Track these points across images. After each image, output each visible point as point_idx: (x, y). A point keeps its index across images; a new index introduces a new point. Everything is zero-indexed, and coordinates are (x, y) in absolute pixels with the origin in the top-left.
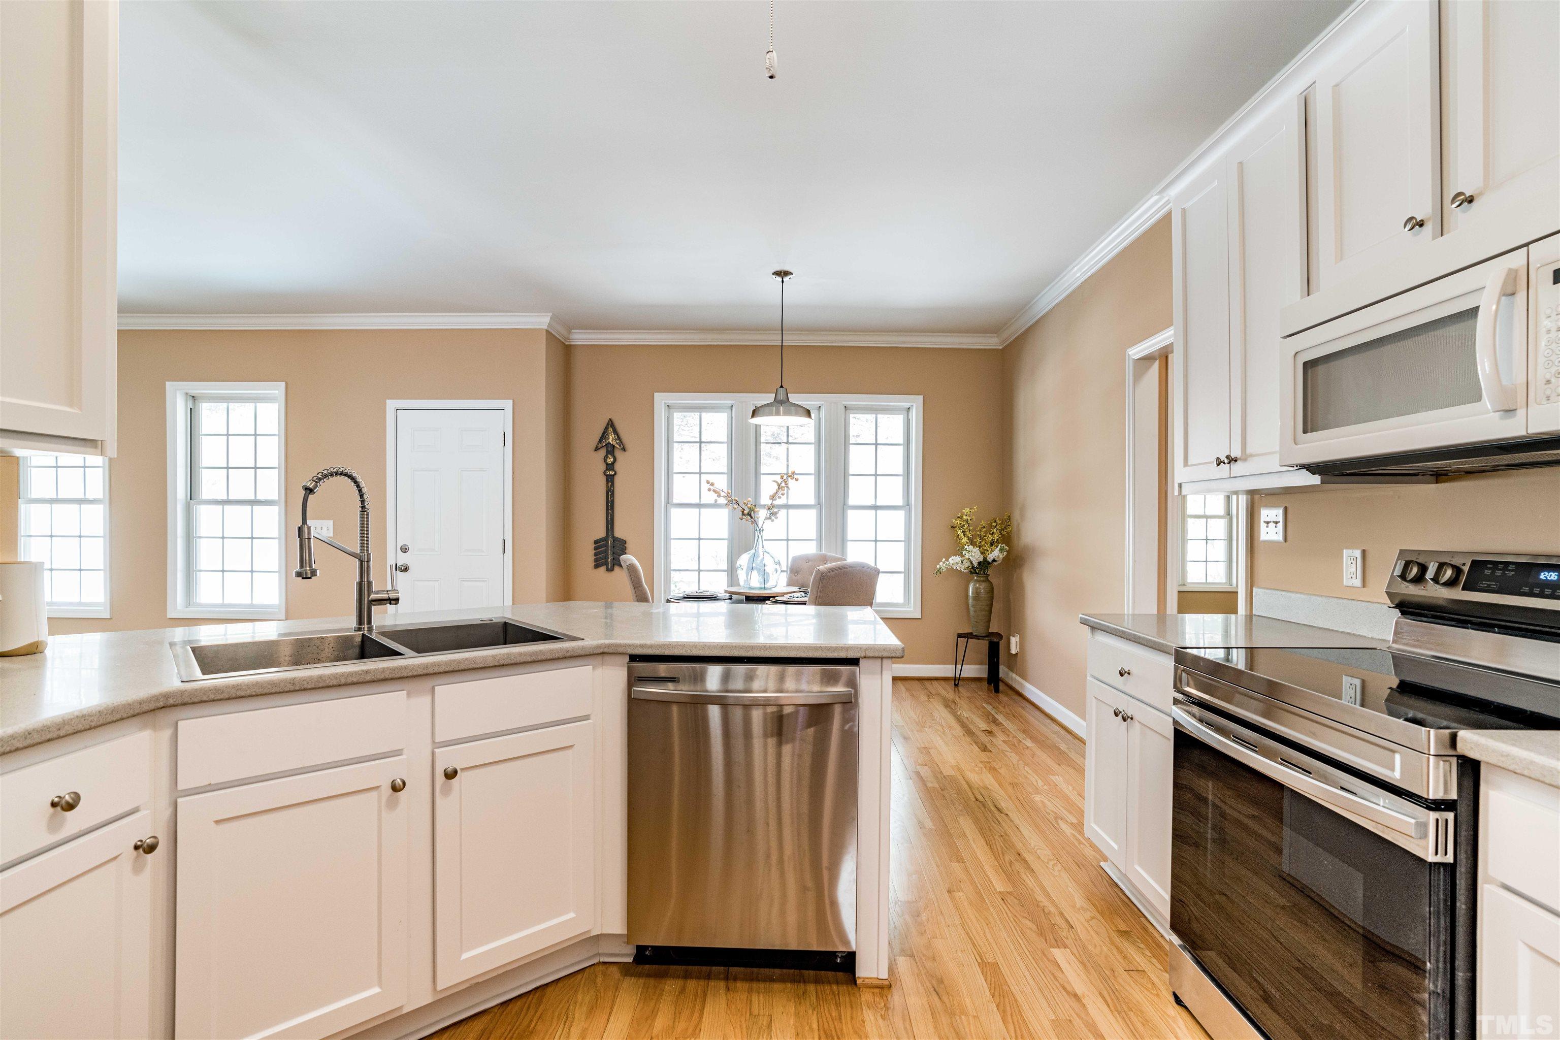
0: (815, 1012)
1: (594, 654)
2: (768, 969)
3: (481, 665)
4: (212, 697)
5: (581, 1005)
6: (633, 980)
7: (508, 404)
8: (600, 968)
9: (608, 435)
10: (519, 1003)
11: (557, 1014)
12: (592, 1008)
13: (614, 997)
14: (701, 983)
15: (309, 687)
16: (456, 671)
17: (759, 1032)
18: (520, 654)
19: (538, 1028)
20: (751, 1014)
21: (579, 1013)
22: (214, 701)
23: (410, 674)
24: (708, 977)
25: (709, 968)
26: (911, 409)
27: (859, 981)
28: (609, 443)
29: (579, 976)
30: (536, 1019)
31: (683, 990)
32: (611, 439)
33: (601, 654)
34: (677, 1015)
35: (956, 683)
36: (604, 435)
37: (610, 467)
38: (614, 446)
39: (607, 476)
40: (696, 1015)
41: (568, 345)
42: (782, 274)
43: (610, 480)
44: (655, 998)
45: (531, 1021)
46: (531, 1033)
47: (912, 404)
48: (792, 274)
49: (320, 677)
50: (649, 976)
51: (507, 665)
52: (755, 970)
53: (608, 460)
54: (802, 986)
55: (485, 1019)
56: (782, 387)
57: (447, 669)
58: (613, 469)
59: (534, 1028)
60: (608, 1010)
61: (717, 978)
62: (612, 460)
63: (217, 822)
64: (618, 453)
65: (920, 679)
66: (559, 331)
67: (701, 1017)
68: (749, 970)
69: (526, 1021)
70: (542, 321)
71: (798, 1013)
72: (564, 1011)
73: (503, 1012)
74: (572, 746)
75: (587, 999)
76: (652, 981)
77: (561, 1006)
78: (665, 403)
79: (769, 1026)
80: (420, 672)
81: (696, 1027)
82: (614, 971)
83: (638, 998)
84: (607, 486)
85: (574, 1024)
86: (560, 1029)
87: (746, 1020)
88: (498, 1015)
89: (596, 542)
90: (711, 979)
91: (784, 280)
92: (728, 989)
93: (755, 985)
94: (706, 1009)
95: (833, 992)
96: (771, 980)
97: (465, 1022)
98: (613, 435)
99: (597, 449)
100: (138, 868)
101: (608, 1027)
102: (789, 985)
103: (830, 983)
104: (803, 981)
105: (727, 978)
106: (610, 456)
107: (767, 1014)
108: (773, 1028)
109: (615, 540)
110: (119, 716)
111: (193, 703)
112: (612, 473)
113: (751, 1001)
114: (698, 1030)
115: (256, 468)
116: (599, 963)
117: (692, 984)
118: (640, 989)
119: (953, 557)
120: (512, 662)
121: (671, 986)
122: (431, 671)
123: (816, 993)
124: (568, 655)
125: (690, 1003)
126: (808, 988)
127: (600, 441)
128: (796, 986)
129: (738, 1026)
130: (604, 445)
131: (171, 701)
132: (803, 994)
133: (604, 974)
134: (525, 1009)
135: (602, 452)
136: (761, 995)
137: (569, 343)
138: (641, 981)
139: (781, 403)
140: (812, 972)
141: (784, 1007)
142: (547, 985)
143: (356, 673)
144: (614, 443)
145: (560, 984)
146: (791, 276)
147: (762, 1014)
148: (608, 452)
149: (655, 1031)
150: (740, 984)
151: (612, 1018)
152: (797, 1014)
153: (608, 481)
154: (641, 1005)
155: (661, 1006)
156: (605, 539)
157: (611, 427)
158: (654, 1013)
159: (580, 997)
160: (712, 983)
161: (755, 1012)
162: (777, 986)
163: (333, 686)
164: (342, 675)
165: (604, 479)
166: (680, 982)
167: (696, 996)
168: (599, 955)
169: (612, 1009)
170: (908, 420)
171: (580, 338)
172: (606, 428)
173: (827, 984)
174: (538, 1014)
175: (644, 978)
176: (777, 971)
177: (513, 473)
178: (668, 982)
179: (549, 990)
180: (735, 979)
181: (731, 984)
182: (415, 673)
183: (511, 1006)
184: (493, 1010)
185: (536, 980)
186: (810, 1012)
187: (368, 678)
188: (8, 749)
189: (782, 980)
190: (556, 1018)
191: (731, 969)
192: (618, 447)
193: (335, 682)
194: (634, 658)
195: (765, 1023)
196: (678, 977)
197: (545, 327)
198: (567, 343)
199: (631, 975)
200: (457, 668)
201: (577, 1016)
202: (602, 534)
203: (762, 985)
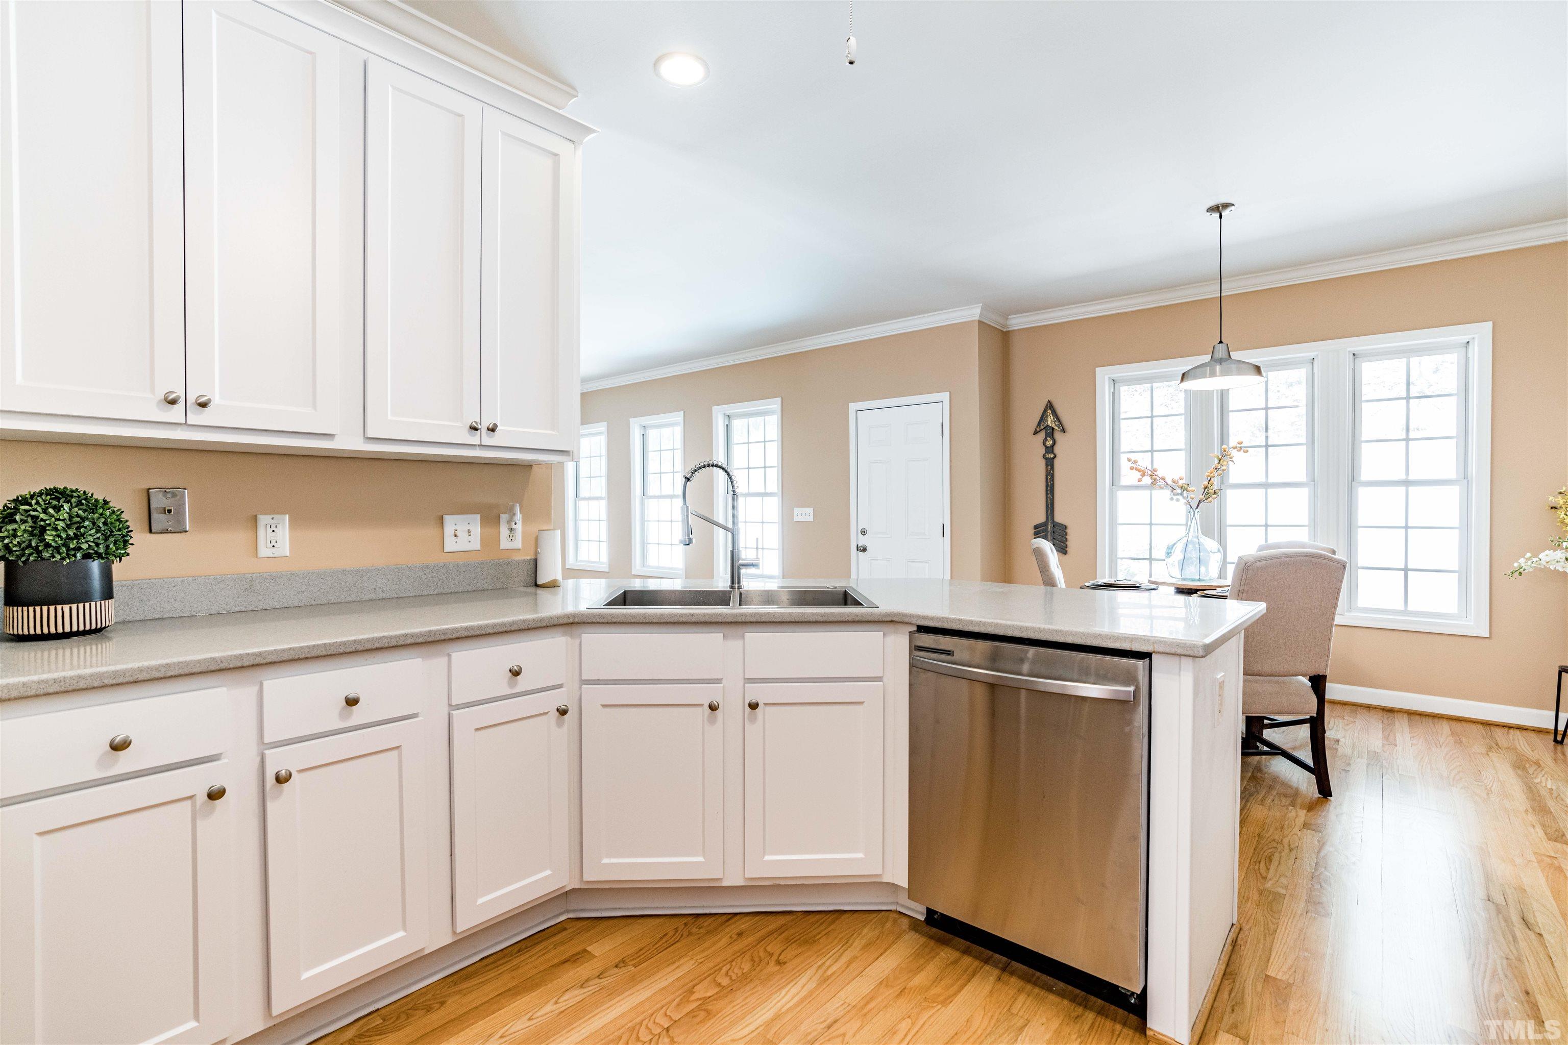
0: (1079, 1040)
1: (882, 622)
2: (1052, 979)
3: (780, 620)
4: (598, 620)
5: (862, 938)
6: (916, 936)
7: (945, 396)
8: (895, 916)
9: (1047, 417)
10: (818, 917)
11: (840, 936)
12: (870, 944)
13: (893, 943)
14: (977, 963)
15: (655, 621)
16: (759, 622)
17: (1008, 1029)
18: (813, 614)
19: (822, 940)
20: (1009, 1010)
21: (858, 943)
22: (599, 623)
23: (723, 620)
24: (986, 961)
25: (992, 953)
26: (1470, 343)
27: (1148, 1033)
28: (1048, 425)
29: (874, 915)
30: (824, 933)
31: (955, 962)
32: (1050, 421)
33: (890, 622)
34: (937, 980)
35: (1559, 738)
36: (1043, 418)
37: (1050, 449)
38: (1053, 429)
39: (1046, 459)
40: (956, 987)
41: (1006, 332)
42: (1218, 209)
43: (1050, 463)
44: (927, 958)
45: (819, 933)
46: (815, 942)
47: (1473, 336)
48: (1233, 205)
49: (662, 615)
50: (931, 937)
51: (802, 622)
52: (1038, 974)
53: (1047, 443)
54: (1080, 1010)
55: (788, 918)
56: (1221, 342)
57: (752, 620)
58: (1053, 452)
59: (818, 939)
60: (882, 951)
61: (995, 966)
62: (1051, 442)
63: (604, 706)
64: (1058, 435)
65: (1487, 724)
66: (993, 320)
67: (959, 990)
68: (1031, 971)
69: (817, 931)
70: (973, 313)
71: (1060, 1032)
72: (846, 937)
73: (804, 918)
74: (862, 703)
75: (870, 935)
76: (932, 943)
77: (847, 932)
78: (1109, 378)
79: (1021, 1029)
80: (730, 620)
81: (949, 997)
82: (905, 922)
83: (912, 952)
84: (1047, 470)
85: (849, 949)
86: (837, 949)
87: (1000, 1013)
88: (799, 918)
89: (1036, 527)
90: (988, 964)
91: (1223, 214)
92: (999, 979)
93: (1029, 987)
94: (967, 986)
95: (1113, 1031)
96: (1049, 989)
97: (774, 914)
98: (1052, 417)
99: (1036, 433)
100: (560, 724)
101: (874, 964)
102: (1066, 1002)
103: (1115, 1021)
104: (1086, 1006)
105: (1004, 970)
106: (1049, 439)
107: (1026, 1018)
108: (1024, 1034)
109: (1055, 524)
110: (545, 624)
111: (588, 623)
112: (1051, 456)
113: (1016, 999)
114: (950, 1000)
115: (765, 467)
116: (896, 911)
117: (967, 960)
118: (918, 946)
119: (1547, 552)
120: (806, 620)
121: (947, 954)
122: (739, 619)
123: (1093, 1023)
124: (857, 619)
125: (955, 976)
126: (1086, 1015)
127: (1039, 424)
128: (1073, 1007)
129: (990, 1014)
130: (1042, 427)
131: (576, 620)
132: (1076, 1018)
133: (895, 921)
134: (819, 924)
135: (1042, 435)
136: (1031, 998)
137: (1008, 330)
138: (923, 940)
139: (1221, 361)
140: (1100, 1002)
141: (1048, 1019)
142: (845, 911)
143: (685, 615)
144: (1053, 425)
145: (856, 915)
146: (1232, 208)
147: (1021, 1015)
148: (1047, 435)
149: (911, 984)
150: (1013, 980)
151: (881, 959)
152: (1057, 1032)
153: (1047, 465)
154: (911, 958)
155: (928, 967)
156: (1045, 524)
157: (1050, 409)
158: (919, 969)
159: (865, 931)
160: (987, 967)
161: (1014, 1011)
162: (1052, 997)
163: (670, 623)
164: (676, 615)
165: (1043, 462)
166: (957, 954)
167: (965, 971)
168: (897, 903)
169: (885, 951)
170: (1467, 359)
171: (1017, 322)
172: (1045, 411)
173: (1111, 1019)
174: (826, 931)
175: (927, 938)
176: (1061, 985)
177: (951, 461)
178: (946, 949)
179: (846, 915)
180: (1012, 973)
181: (1005, 976)
182: (727, 620)
183: (810, 916)
184: (797, 914)
185: (836, 904)
186: (1074, 1037)
187: (694, 620)
188: (484, 633)
189: (1062, 994)
190: (838, 939)
191: (1013, 963)
192: (1057, 428)
193: (671, 620)
194: (922, 629)
195: (1019, 1024)
196: (958, 950)
197: (977, 318)
198: (1005, 330)
199: (917, 931)
200: (759, 620)
201: (855, 944)
202: (1041, 519)
203: (1037, 990)
